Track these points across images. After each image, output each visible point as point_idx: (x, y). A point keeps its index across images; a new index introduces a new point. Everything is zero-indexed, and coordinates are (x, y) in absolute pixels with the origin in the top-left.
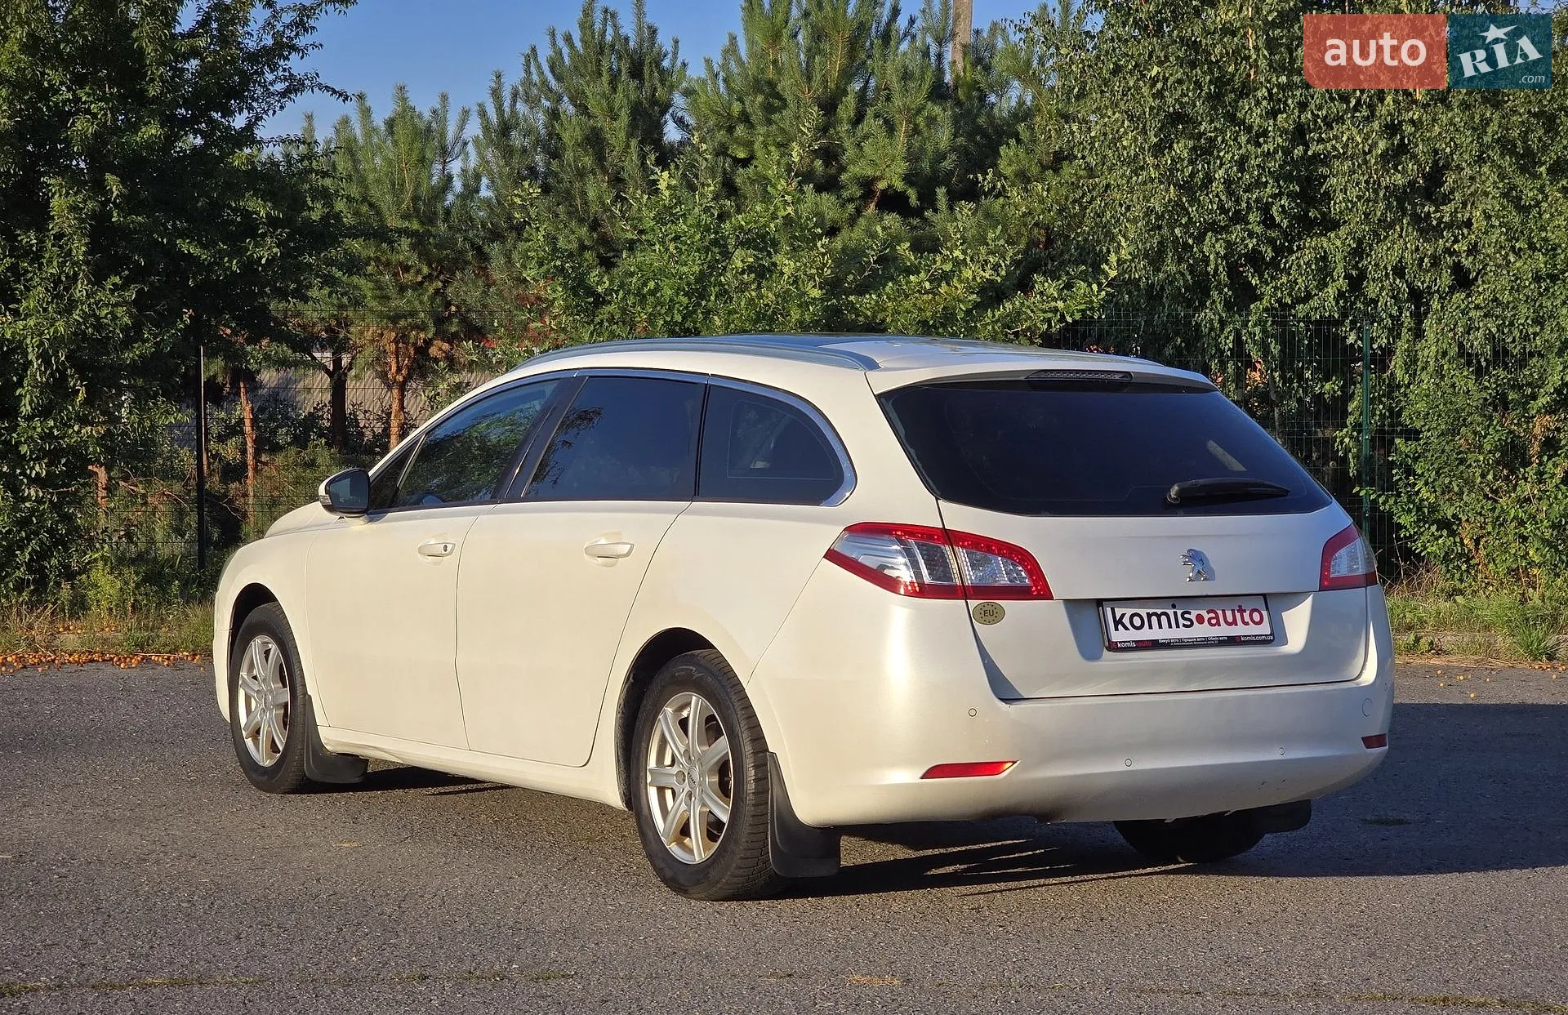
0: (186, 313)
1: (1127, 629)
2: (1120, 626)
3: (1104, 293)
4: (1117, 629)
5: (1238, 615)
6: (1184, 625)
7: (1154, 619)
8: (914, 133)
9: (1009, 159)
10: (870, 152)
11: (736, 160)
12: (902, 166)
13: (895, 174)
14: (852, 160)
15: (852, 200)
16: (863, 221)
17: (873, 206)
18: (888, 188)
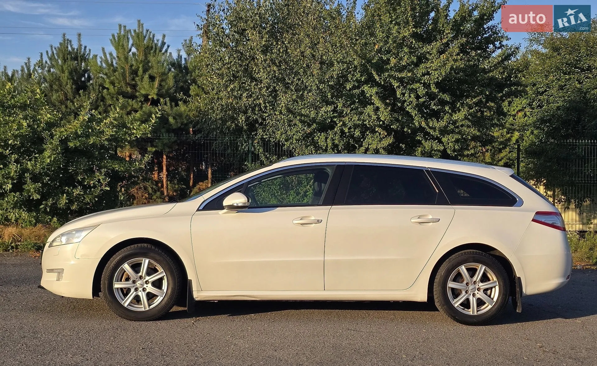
3: (150, 128)
8: (162, 81)
9: (193, 89)
10: (145, 86)
11: (104, 88)
12: (156, 91)
13: (154, 93)
14: (140, 89)
15: (141, 101)
16: (144, 108)
17: (149, 104)
18: (153, 98)
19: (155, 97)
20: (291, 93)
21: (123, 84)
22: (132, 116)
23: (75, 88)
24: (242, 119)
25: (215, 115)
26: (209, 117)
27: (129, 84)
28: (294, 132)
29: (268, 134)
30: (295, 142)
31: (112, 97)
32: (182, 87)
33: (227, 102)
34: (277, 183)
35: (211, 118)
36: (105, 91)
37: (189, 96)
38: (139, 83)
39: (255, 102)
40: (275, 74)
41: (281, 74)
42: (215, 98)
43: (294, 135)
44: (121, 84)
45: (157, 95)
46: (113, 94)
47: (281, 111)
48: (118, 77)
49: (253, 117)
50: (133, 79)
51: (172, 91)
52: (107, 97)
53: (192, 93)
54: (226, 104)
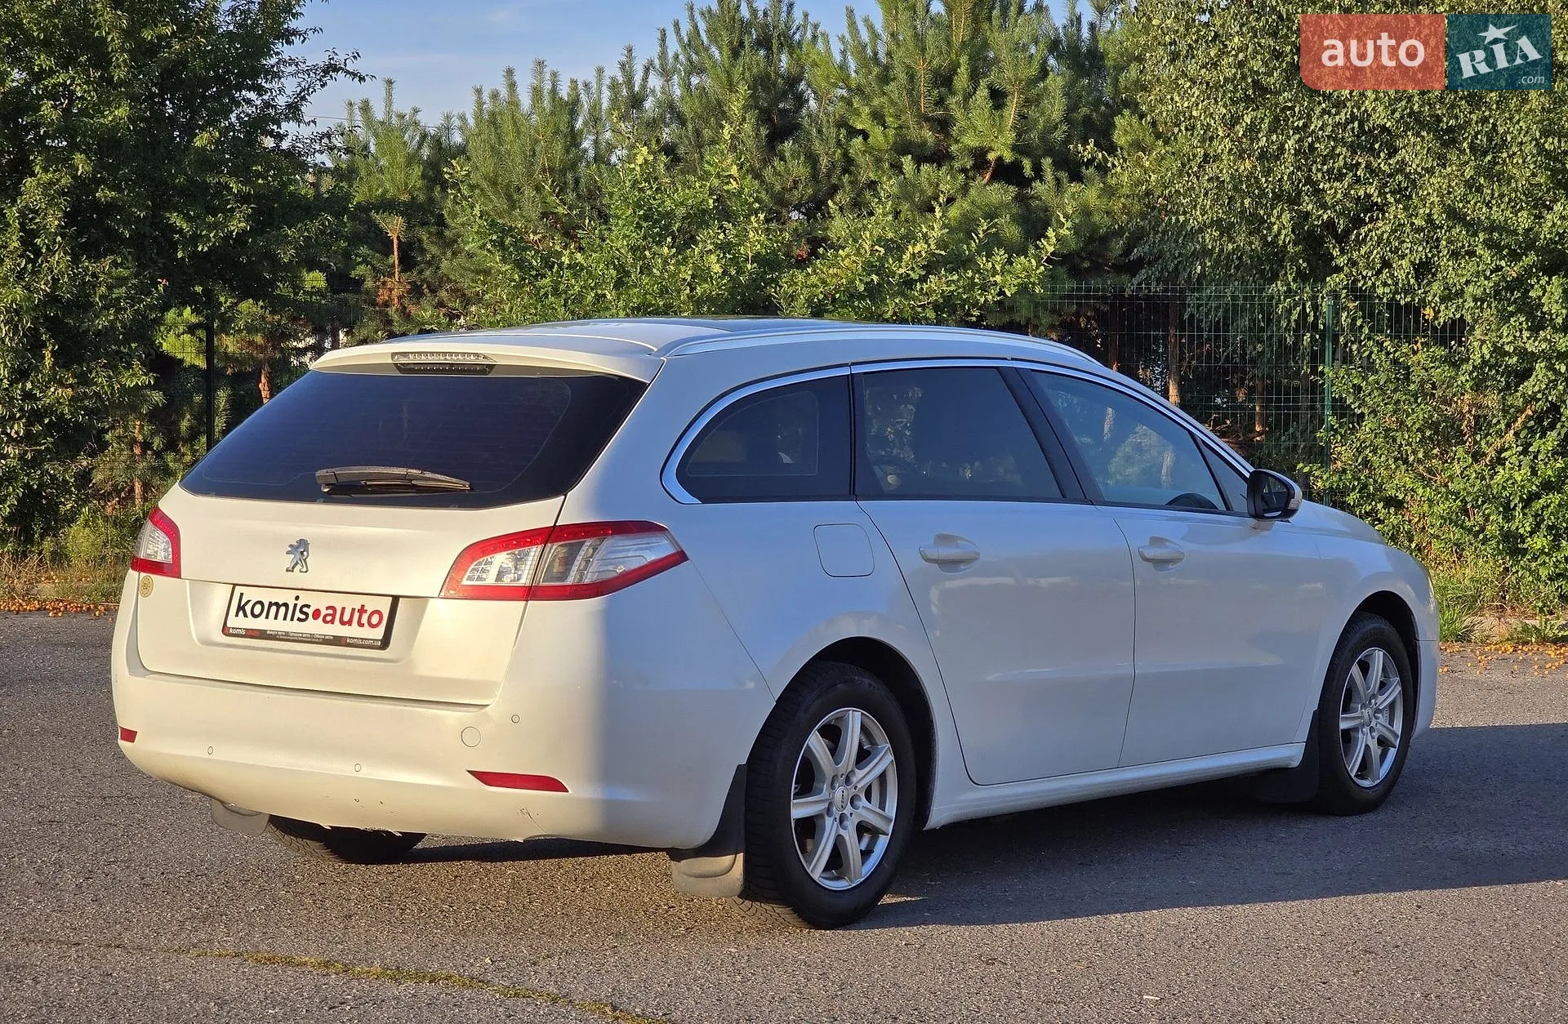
0: (160, 283)
1: (246, 616)
2: (241, 613)
3: (1042, 268)
4: (237, 615)
5: (357, 615)
6: (299, 619)
7: (274, 608)
8: (1028, 102)
9: (1124, 129)
10: (979, 123)
11: (853, 132)
12: (1010, 137)
13: (1004, 144)
14: (963, 132)
15: (963, 170)
16: (972, 192)
17: (988, 176)
18: (1000, 159)
19: (1008, 157)
20: (1458, 157)
21: (909, 118)
22: (981, 232)
23: (766, 136)
24: (1282, 223)
25: (1198, 213)
26: (1182, 218)
27: (927, 119)
28: (1469, 274)
29: (1390, 282)
30: (1472, 304)
31: (878, 161)
32: (1087, 120)
33: (1237, 170)
34: (1414, 423)
35: (1186, 221)
36: (858, 141)
37: (1112, 149)
38: (958, 114)
39: (1352, 192)
40: (1411, 109)
41: (1430, 105)
42: (1195, 156)
43: (1468, 282)
44: (903, 118)
45: (1014, 148)
46: (879, 150)
47: (1430, 215)
48: (895, 96)
49: (1321, 216)
50: (940, 102)
51: (1058, 135)
52: (863, 160)
53: (1120, 138)
54: (1232, 177)
